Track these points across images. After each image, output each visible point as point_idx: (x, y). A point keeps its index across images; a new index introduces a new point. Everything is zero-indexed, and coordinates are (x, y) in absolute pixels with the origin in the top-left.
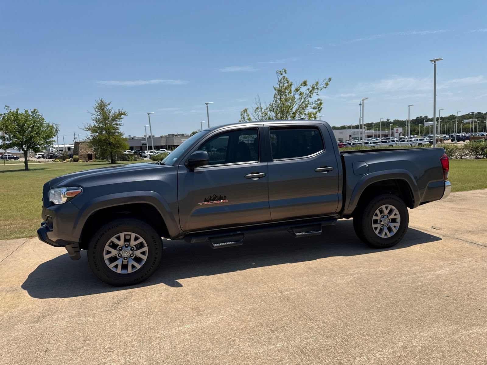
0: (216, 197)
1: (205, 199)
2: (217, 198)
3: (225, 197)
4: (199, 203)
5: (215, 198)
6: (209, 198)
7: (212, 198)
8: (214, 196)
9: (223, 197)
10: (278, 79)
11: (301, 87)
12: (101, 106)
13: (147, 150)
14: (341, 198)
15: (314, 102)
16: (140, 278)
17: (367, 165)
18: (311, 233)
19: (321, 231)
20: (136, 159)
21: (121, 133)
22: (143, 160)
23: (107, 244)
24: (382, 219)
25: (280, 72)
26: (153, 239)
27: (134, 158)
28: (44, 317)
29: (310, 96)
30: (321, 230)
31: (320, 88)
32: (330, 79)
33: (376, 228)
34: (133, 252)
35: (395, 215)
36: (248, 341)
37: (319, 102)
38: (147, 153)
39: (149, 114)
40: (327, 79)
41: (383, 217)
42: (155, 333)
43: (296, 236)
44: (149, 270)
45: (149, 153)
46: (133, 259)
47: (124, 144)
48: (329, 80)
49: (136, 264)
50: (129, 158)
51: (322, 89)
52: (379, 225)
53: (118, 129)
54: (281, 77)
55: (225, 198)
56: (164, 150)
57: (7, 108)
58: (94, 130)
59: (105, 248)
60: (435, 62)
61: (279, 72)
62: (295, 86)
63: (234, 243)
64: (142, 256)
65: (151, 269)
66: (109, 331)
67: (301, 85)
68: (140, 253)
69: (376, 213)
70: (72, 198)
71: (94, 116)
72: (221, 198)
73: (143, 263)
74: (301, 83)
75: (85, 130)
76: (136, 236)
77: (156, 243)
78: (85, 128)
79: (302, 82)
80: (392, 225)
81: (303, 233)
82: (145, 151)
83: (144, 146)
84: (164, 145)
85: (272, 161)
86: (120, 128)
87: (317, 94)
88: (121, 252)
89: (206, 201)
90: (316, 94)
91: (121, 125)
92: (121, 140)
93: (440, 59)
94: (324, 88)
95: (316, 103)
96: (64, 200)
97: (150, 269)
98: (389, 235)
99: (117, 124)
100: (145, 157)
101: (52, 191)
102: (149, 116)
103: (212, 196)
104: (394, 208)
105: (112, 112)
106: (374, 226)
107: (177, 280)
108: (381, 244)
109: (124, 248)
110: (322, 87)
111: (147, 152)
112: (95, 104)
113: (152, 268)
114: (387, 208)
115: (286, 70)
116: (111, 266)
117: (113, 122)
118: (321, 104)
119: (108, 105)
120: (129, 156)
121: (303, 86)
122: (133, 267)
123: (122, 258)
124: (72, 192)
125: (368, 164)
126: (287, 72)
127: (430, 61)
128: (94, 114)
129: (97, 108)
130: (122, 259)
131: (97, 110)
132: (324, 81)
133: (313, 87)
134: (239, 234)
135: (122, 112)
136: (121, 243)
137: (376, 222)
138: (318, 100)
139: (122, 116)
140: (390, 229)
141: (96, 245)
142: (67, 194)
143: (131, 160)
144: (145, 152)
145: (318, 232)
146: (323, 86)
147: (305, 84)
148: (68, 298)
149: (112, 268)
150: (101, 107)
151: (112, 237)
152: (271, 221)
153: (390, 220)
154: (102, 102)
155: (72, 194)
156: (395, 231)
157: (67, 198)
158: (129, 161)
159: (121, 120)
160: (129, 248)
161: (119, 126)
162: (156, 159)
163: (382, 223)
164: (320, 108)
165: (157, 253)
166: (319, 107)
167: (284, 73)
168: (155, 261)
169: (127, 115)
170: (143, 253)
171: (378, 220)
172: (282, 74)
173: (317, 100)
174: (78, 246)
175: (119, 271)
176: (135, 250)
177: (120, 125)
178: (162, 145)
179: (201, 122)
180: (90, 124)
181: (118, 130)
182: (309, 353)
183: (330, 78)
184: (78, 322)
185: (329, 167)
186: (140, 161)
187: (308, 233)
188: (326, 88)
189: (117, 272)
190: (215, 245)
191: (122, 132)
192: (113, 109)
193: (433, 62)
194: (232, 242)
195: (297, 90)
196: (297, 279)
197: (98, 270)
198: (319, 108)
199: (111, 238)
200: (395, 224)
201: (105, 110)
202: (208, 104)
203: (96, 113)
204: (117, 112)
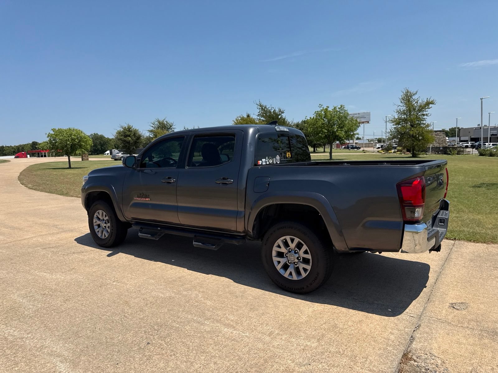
12: (407, 95)
20: (460, 153)
27: (456, 152)
47: (427, 136)
53: (424, 120)
57: (320, 106)
58: (397, 122)
75: (390, 123)
78: (390, 120)
82: (486, 143)
83: (493, 136)
86: (427, 119)
91: (428, 115)
98: (296, 277)
99: (424, 115)
105: (420, 101)
112: (401, 95)
117: (419, 113)
119: (414, 94)
120: (451, 149)
128: (400, 106)
129: (402, 98)
131: (403, 101)
135: (430, 100)
139: (431, 105)
140: (299, 270)
143: (453, 154)
150: (408, 98)
154: (408, 92)
158: (450, 154)
159: (427, 110)
161: (425, 117)
162: (484, 153)
169: (435, 104)
177: (427, 116)
192: (420, 98)
201: (411, 100)
203: (402, 104)
204: (426, 101)
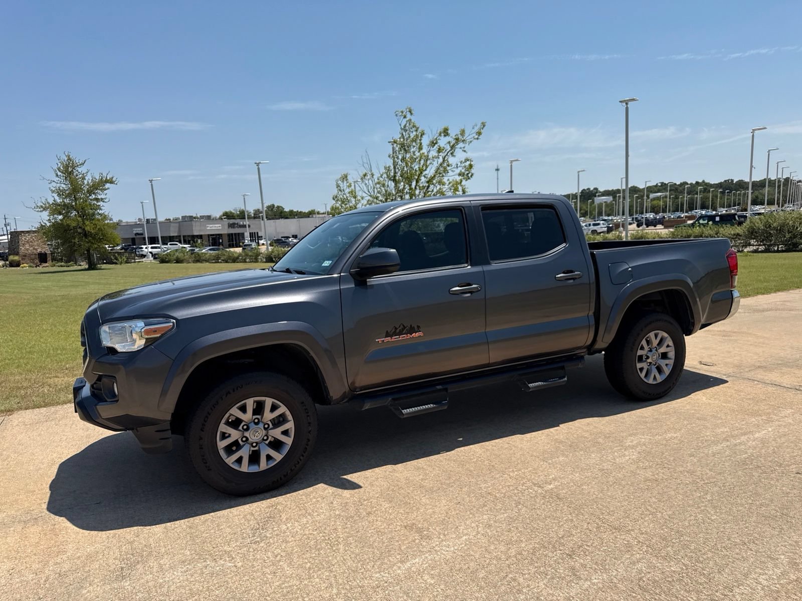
0: (405, 327)
1: (387, 332)
2: (405, 330)
3: (418, 327)
4: (377, 340)
5: (403, 330)
6: (394, 330)
7: (398, 331)
8: (402, 326)
9: (416, 327)
10: (400, 125)
11: (439, 139)
12: (67, 167)
13: (145, 244)
14: (593, 322)
15: (459, 164)
16: (282, 477)
17: (630, 268)
18: (553, 382)
19: (566, 379)
20: (130, 260)
21: (106, 216)
22: (143, 261)
23: (223, 421)
24: (650, 354)
25: (402, 112)
26: (304, 407)
27: (125, 260)
28: (132, 566)
29: (452, 154)
30: (565, 377)
31: (468, 141)
32: (484, 125)
33: (641, 369)
34: (268, 432)
35: (668, 346)
36: (539, 577)
37: (468, 163)
38: (146, 250)
39: (151, 181)
40: (479, 125)
41: (651, 351)
42: (366, 578)
43: (529, 388)
44: (297, 463)
45: (150, 250)
46: (267, 445)
47: (111, 234)
48: (482, 126)
49: (273, 453)
50: (116, 259)
51: (471, 141)
52: (645, 363)
53: (99, 207)
54: (404, 122)
55: (418, 329)
56: (177, 244)
58: (55, 209)
59: (219, 429)
60: (627, 104)
61: (401, 114)
62: (429, 136)
63: (435, 405)
64: (283, 438)
65: (301, 460)
66: (277, 584)
67: (440, 135)
68: (280, 433)
69: (642, 345)
70: (156, 339)
71: (54, 184)
72: (412, 330)
73: (286, 450)
74: (438, 132)
75: (38, 211)
76: (273, 402)
77: (308, 414)
78: (37, 206)
79: (441, 129)
80: (663, 363)
81: (540, 383)
82: (143, 246)
83: (138, 236)
84: (176, 235)
85: (489, 264)
86: (103, 206)
87: (465, 151)
88: (247, 434)
89: (388, 335)
90: (463, 150)
91: (105, 201)
92: (106, 227)
93: (634, 99)
94: (475, 139)
95: (463, 165)
96: (140, 343)
97: (299, 461)
98: (660, 379)
99: (97, 200)
100: (144, 256)
101: (105, 329)
102: (152, 185)
103: (397, 327)
104: (666, 335)
105: (88, 178)
106: (639, 365)
107: (345, 477)
108: (649, 394)
109: (252, 426)
110: (471, 138)
111: (146, 248)
112: (55, 164)
113: (302, 458)
114: (656, 336)
115: (412, 108)
116: (230, 460)
117: (90, 196)
118: (471, 166)
119: (80, 165)
120: (116, 255)
121: (443, 137)
122: (269, 458)
123: (248, 443)
124: (154, 328)
125: (631, 266)
126: (413, 112)
127: (620, 102)
128: (54, 181)
129: (59, 169)
130: (249, 445)
131: (59, 173)
132: (473, 128)
133: (457, 140)
134: (440, 390)
135: (107, 177)
136: (247, 417)
137: (640, 359)
138: (467, 160)
139: (108, 185)
140: (660, 370)
141: (203, 425)
142: (147, 332)
143: (121, 263)
144: (142, 248)
145: (562, 380)
146: (474, 137)
147: (446, 132)
148: (157, 526)
149: (232, 463)
150: (68, 170)
151: (232, 407)
152: (488, 365)
153: (660, 354)
154: (69, 159)
155: (155, 331)
156: (667, 371)
157: (146, 339)
158: (116, 263)
159: (105, 192)
160: (261, 425)
161: (101, 203)
162: (167, 260)
163: (649, 360)
164: (470, 175)
165: (310, 431)
166: (468, 172)
167: (408, 114)
168: (307, 445)
169: (116, 184)
170: (286, 433)
171: (644, 356)
172: (405, 117)
173: (465, 160)
174: (169, 428)
175: (245, 468)
176: (271, 429)
177: (103, 202)
178: (172, 235)
179: (244, 196)
180: (46, 200)
181: (101, 209)
182: (653, 589)
183: (483, 123)
184: (206, 571)
185: (576, 273)
186: (136, 264)
187: (547, 383)
188: (478, 139)
189: (241, 470)
190: (405, 411)
191: (106, 214)
192: (89, 173)
193: (624, 104)
194: (432, 405)
195: (433, 143)
196: (550, 461)
197: (209, 470)
198: (468, 174)
199: (230, 409)
200: (667, 361)
201: (75, 174)
202: (260, 164)
203: (58, 179)
204: (97, 178)
